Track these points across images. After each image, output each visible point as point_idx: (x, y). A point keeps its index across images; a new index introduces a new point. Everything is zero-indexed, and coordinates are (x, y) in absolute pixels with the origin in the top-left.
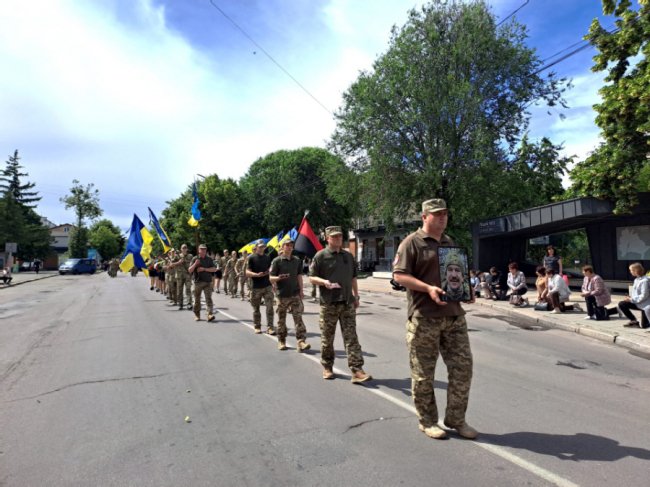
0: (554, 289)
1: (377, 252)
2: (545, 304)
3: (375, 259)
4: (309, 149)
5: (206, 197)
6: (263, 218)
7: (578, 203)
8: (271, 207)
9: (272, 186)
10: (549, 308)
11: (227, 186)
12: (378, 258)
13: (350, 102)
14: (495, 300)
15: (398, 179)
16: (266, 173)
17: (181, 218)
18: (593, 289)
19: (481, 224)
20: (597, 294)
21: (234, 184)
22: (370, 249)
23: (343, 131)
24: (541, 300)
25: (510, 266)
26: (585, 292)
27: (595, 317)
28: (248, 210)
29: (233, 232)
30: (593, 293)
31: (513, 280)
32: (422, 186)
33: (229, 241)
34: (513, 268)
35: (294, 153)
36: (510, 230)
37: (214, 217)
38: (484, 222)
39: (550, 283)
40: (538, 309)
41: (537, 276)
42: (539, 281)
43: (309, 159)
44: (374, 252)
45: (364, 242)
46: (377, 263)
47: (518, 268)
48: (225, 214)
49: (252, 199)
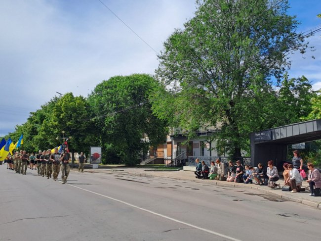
0: (293, 178)
1: (187, 152)
2: (288, 187)
3: (185, 157)
4: (139, 76)
5: (63, 109)
6: (104, 125)
7: (315, 123)
8: (111, 117)
9: (112, 102)
10: (290, 190)
11: (78, 101)
12: (188, 156)
13: (168, 48)
14: (260, 185)
15: (201, 103)
16: (108, 93)
17: (43, 124)
18: (313, 177)
19: (256, 135)
20: (316, 181)
21: (84, 100)
22: (182, 150)
23: (163, 68)
24: (286, 184)
25: (269, 163)
26: (309, 179)
27: (314, 194)
28: (93, 120)
29: (82, 136)
30: (313, 180)
31: (271, 172)
32: (216, 108)
33: (79, 142)
34: (270, 164)
35: (128, 78)
36: (274, 139)
37: (68, 123)
38: (257, 133)
39: (291, 174)
40: (284, 190)
41: (284, 170)
42: (285, 173)
43: (139, 83)
44: (185, 152)
45: (178, 144)
46: (187, 160)
47: (273, 164)
48: (77, 122)
49: (97, 111)
